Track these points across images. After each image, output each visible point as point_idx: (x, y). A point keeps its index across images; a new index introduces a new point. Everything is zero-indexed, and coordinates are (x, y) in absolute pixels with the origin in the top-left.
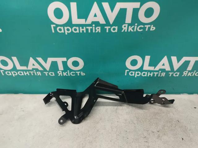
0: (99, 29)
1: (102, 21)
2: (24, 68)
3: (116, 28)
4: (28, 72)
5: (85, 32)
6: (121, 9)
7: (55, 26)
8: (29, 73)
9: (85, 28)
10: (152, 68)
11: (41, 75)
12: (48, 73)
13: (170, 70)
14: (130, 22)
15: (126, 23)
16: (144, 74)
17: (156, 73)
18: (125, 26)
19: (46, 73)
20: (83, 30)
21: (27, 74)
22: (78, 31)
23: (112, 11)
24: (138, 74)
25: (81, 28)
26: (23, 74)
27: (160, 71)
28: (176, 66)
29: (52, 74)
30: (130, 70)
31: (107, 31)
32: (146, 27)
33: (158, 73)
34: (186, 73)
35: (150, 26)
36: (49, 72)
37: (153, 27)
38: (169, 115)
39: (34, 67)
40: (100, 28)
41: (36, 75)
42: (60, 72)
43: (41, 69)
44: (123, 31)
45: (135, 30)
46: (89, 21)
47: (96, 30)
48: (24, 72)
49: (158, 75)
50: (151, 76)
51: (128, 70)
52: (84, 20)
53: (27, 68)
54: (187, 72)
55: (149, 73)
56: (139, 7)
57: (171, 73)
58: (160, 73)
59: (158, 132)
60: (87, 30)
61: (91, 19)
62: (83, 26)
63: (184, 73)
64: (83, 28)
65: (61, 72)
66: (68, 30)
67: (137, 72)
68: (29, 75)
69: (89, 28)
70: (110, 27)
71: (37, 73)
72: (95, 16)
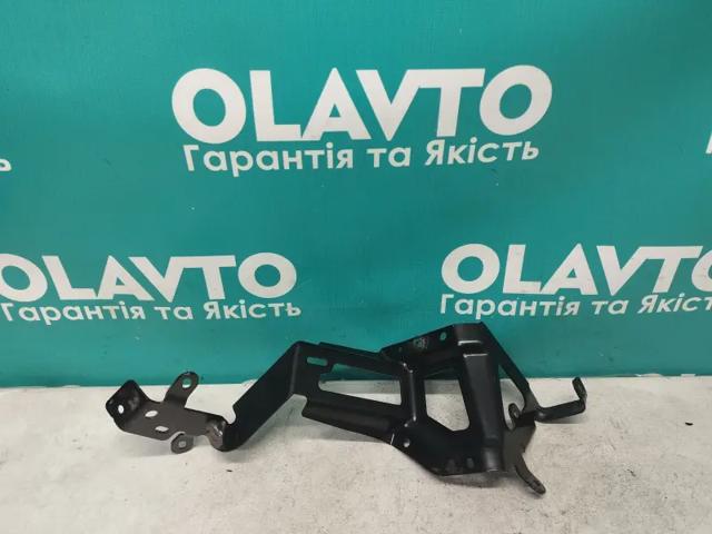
0: (347, 158)
1: (359, 131)
2: (87, 294)
3: (407, 152)
4: (97, 308)
5: (300, 167)
6: (419, 89)
7: (196, 147)
8: (103, 311)
9: (299, 153)
10: (532, 288)
11: (143, 317)
12: (169, 309)
13: (594, 292)
14: (453, 133)
15: (438, 135)
16: (507, 308)
17: (547, 305)
18: (436, 147)
19: (163, 310)
20: (293, 160)
21: (95, 316)
22: (275, 166)
23: (391, 97)
24: (486, 307)
25: (285, 154)
26: (80, 317)
27: (562, 298)
28: (617, 277)
29: (183, 313)
30: (459, 296)
31: (377, 164)
32: (507, 149)
33: (554, 303)
34: (650, 300)
35: (519, 144)
36: (173, 305)
37: (531, 146)
38: (598, 452)
39: (121, 290)
40: (350, 152)
41: (127, 316)
42: (211, 307)
43: (143, 295)
44: (428, 163)
45: (470, 160)
46: (314, 131)
47: (336, 161)
48: (86, 308)
49: (553, 309)
50: (533, 313)
51: (451, 296)
52: (297, 127)
53: (97, 292)
54: (655, 298)
55: (524, 303)
56: (481, 85)
57: (599, 304)
58: (561, 304)
59: (563, 513)
60: (307, 160)
61: (319, 123)
62: (292, 147)
63: (644, 301)
64: (292, 155)
65: (216, 304)
66: (242, 161)
67: (480, 303)
68: (101, 317)
69: (315, 154)
70: (384, 151)
71: (132, 309)
72: (335, 113)
